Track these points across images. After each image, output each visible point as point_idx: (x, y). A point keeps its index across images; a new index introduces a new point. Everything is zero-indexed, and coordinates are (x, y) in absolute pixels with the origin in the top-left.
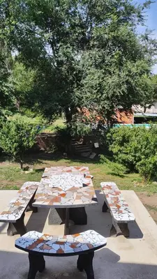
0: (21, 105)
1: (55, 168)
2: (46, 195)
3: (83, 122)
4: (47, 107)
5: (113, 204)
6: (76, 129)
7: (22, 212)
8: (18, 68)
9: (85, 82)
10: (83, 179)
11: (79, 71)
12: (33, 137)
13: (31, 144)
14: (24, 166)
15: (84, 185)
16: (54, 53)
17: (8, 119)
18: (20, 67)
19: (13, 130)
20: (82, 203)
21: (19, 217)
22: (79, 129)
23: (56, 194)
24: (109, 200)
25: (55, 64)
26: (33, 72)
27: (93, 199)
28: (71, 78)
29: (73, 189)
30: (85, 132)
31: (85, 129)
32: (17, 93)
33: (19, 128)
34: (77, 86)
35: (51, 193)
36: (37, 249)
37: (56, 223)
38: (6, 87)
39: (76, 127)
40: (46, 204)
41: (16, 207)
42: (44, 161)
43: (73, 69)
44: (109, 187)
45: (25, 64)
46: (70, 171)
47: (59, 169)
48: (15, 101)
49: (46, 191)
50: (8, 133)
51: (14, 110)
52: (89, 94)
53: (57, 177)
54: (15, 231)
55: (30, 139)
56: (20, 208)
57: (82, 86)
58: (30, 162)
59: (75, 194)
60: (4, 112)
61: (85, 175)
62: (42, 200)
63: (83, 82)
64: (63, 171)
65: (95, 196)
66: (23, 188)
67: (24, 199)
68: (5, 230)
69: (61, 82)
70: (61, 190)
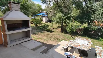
0: (74, 20)
1: (79, 38)
2: (74, 44)
3: (94, 25)
4: (81, 20)
5: (98, 54)
6: (91, 28)
7: (68, 47)
8: (75, 10)
9: (97, 12)
10: (88, 43)
11: (95, 9)
12: (76, 29)
13: (75, 31)
14: (72, 36)
15: (87, 45)
16: (86, 4)
17: (70, 23)
18: (75, 9)
19: (70, 26)
20: (85, 49)
21: (67, 48)
22: (92, 28)
23: (77, 45)
24: (97, 52)
25: (86, 8)
26: (79, 10)
27: (89, 49)
28: (91, 11)
29: (83, 45)
30: (94, 29)
31: (94, 28)
32: (73, 17)
33: (72, 26)
34: (93, 14)
35: (76, 44)
36: (69, 57)
37: (77, 53)
38: (70, 15)
39: (91, 27)
40: (74, 46)
41: (67, 45)
42: (78, 36)
43: (92, 9)
44: (99, 48)
45: (76, 9)
46: (84, 40)
47: (80, 38)
48: (72, 19)
49: (75, 43)
50: (69, 27)
51: (72, 21)
52: (98, 16)
53: (79, 40)
54: (66, 51)
55: (75, 29)
56: (68, 46)
57: (95, 14)
58: (74, 35)
59: (83, 46)
60: (69, 22)
61: (89, 42)
62: (73, 45)
63: (96, 12)
64: (81, 39)
65: (90, 49)
66: (70, 41)
67: (69, 44)
68: (64, 50)
69: (87, 13)
70: (79, 44)
